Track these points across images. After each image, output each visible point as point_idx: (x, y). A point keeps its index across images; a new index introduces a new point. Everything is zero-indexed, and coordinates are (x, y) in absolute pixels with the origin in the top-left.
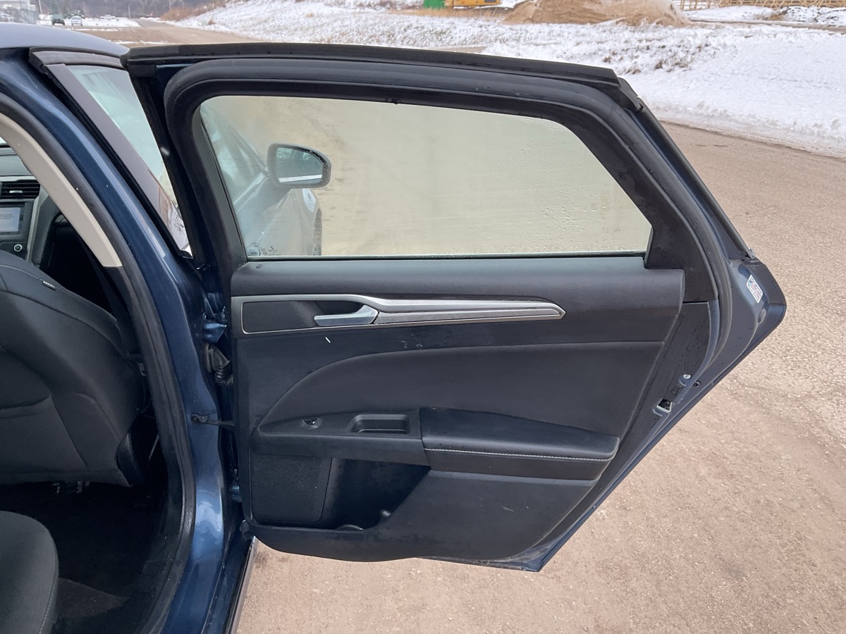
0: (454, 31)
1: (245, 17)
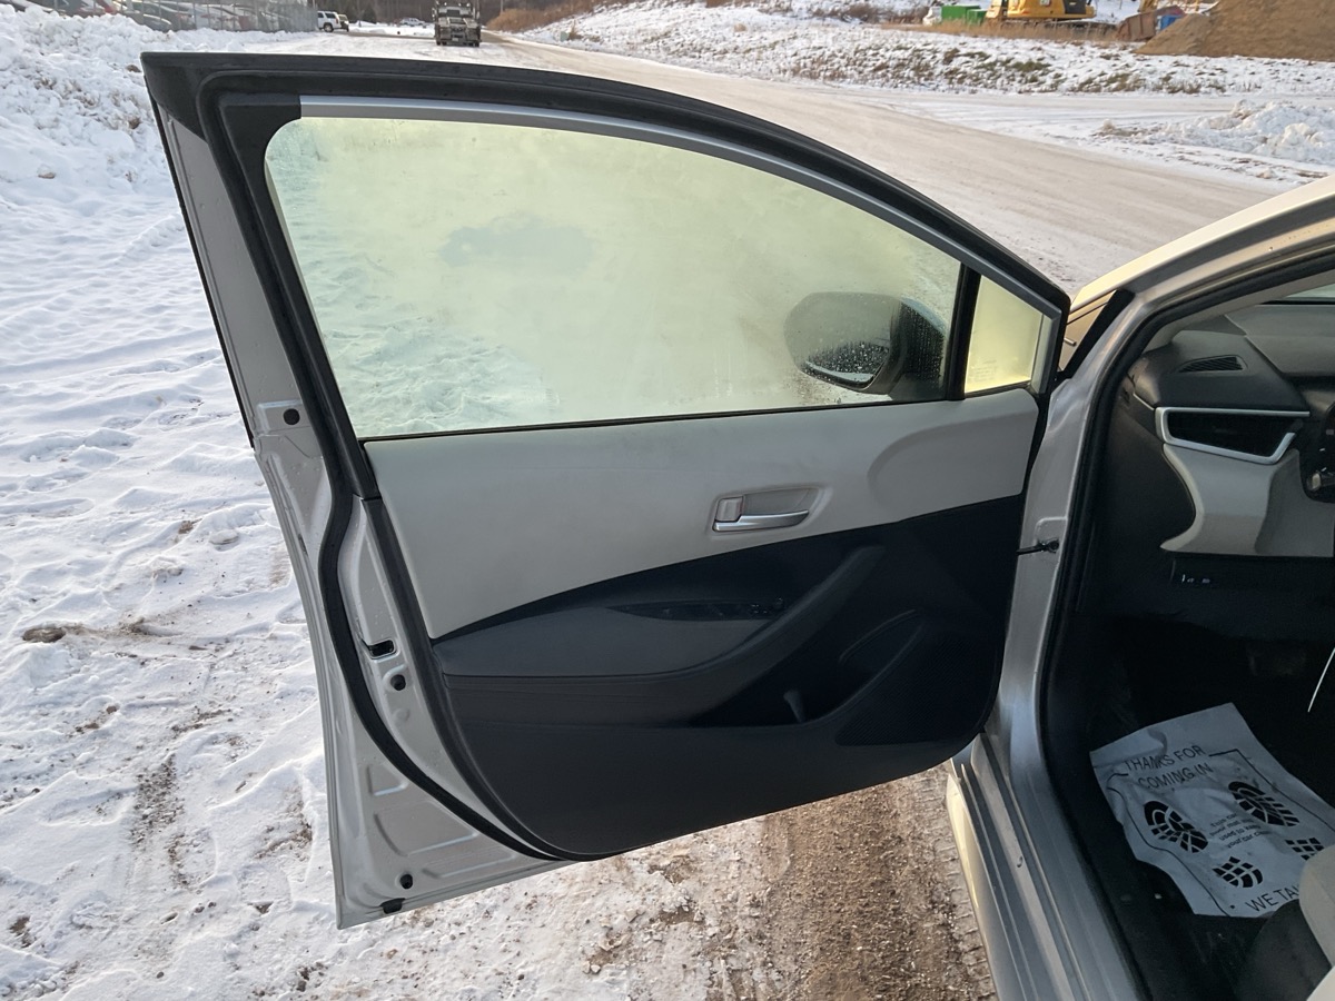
0: (1055, 64)
1: (628, 29)
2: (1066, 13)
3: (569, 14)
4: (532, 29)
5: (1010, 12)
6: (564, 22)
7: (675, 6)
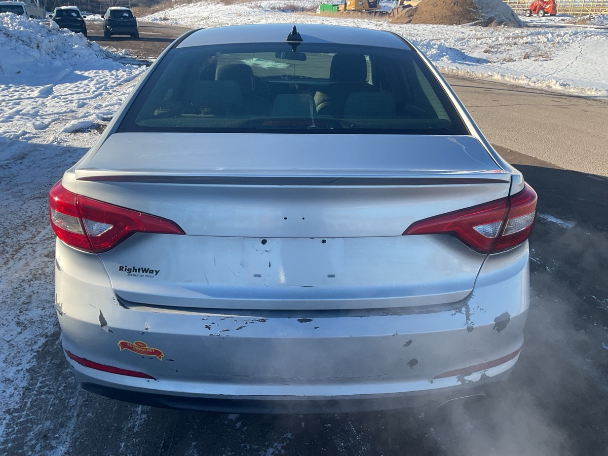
2: (369, 7)
3: (162, 9)
4: (146, 16)
5: (347, 8)
6: (161, 12)
7: (211, 5)
